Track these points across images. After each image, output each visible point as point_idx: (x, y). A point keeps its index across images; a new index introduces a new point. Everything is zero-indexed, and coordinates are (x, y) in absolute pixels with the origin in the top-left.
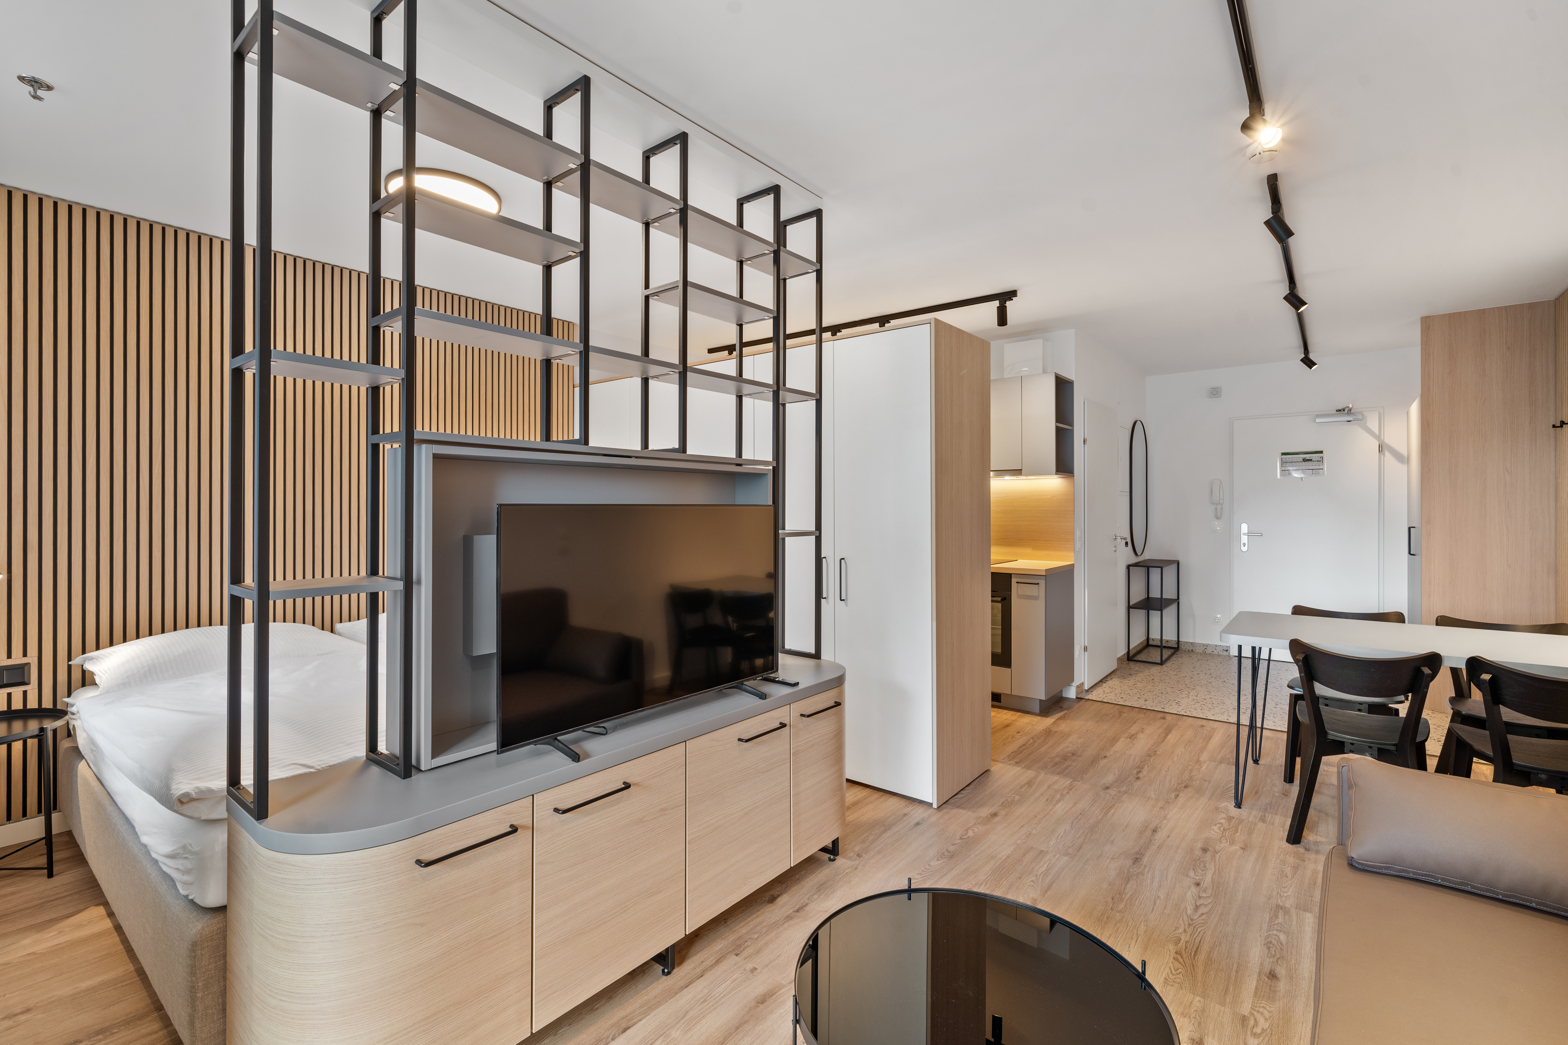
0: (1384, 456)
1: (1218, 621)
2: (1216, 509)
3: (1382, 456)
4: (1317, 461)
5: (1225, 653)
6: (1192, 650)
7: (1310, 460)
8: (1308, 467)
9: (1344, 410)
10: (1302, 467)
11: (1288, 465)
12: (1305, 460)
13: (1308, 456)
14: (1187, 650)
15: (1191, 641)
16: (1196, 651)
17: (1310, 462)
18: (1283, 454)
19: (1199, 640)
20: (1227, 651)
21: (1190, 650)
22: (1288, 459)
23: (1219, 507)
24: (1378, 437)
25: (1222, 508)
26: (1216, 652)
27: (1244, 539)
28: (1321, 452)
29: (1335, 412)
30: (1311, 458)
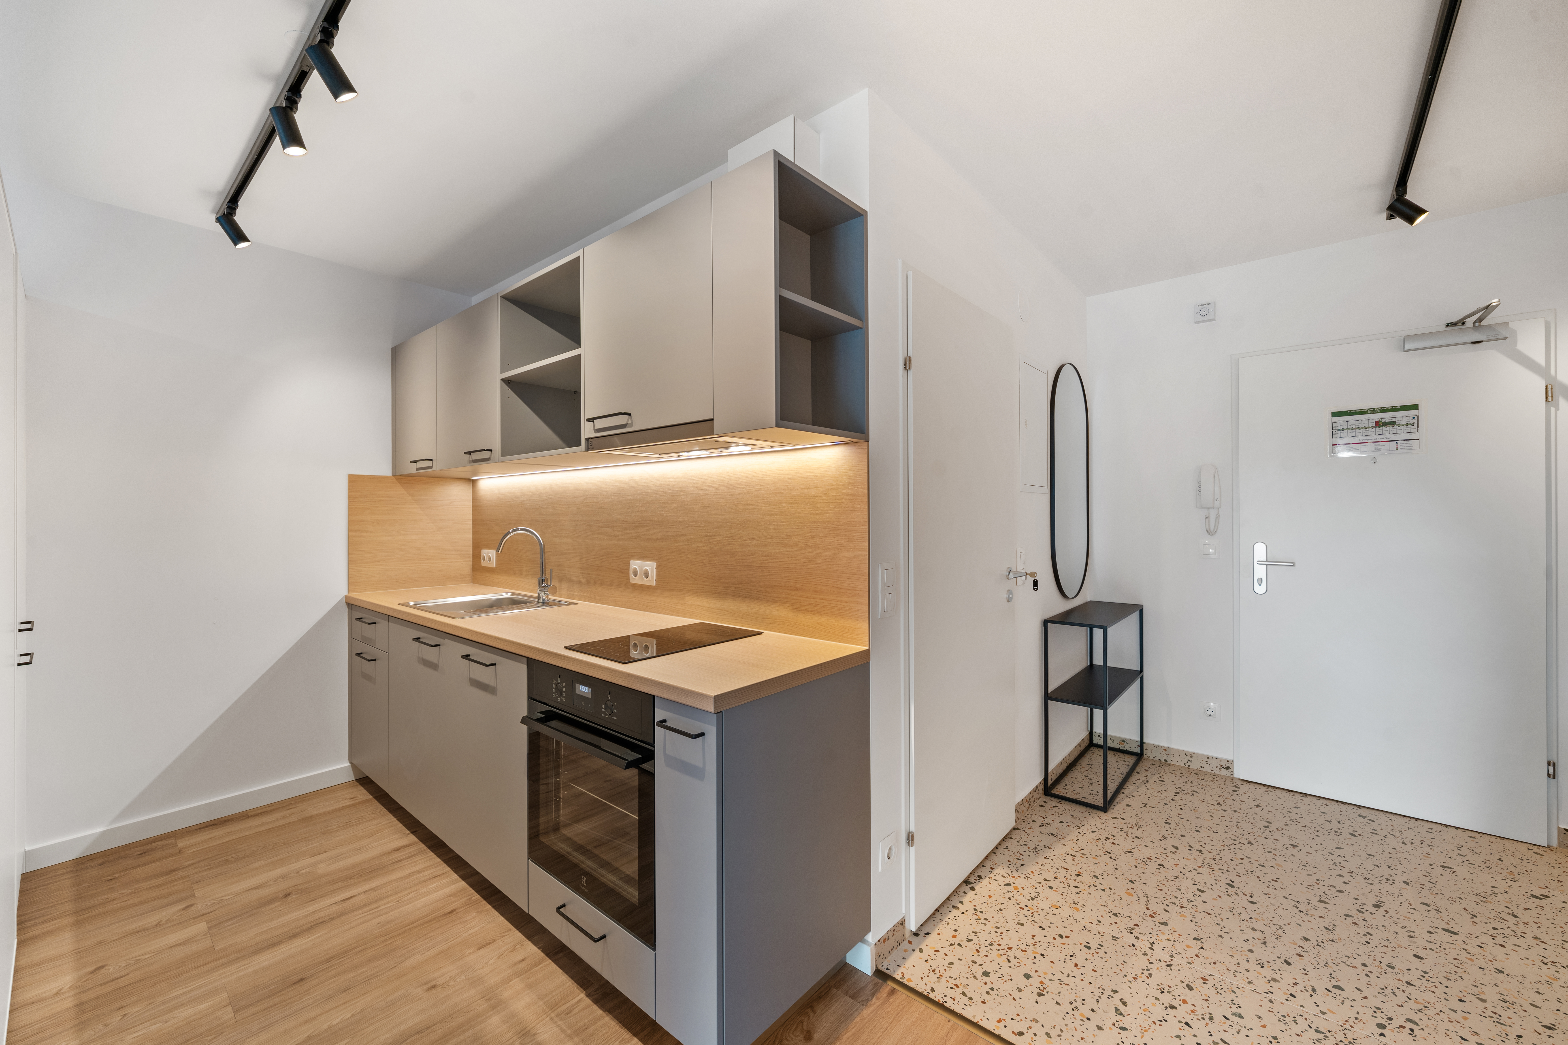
0: (1557, 409)
1: (1212, 713)
2: (1207, 517)
3: (1553, 409)
4: (1407, 425)
5: (1224, 772)
6: (1165, 760)
7: (1393, 424)
8: (1388, 436)
9: (1463, 323)
10: (1375, 437)
11: (1346, 435)
12: (1379, 424)
13: (1386, 417)
14: (1157, 759)
15: (1164, 744)
16: (1172, 763)
17: (1391, 427)
18: (1335, 414)
19: (1178, 744)
20: (1228, 768)
21: (1163, 761)
22: (1345, 424)
23: (1213, 513)
24: (1543, 371)
25: (1218, 516)
26: (1207, 769)
27: (1260, 571)
28: (1415, 407)
29: (1444, 328)
30: (1394, 420)
